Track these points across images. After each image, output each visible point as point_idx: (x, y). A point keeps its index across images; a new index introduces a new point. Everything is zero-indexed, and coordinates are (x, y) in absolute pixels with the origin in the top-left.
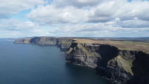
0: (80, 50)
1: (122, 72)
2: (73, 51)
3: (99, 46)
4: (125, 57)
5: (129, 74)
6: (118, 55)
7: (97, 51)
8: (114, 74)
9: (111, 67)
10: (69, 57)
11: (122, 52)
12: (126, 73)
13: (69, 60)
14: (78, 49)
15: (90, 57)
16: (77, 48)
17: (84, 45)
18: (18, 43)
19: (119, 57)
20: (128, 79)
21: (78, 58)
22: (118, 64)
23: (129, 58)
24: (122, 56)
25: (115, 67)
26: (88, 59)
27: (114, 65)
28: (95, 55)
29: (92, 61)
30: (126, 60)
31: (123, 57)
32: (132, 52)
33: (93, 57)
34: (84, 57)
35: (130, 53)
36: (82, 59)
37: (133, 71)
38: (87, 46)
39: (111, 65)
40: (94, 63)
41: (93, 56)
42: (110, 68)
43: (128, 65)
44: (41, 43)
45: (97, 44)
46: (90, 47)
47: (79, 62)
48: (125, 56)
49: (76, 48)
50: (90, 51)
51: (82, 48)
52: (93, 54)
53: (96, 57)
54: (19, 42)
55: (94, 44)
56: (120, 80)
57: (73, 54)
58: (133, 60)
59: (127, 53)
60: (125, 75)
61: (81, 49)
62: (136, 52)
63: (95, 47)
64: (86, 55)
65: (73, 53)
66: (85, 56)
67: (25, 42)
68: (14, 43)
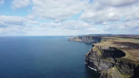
0: (94, 53)
4: (121, 71)
7: (112, 56)
10: (87, 59)
11: (119, 62)
15: (103, 62)
16: (92, 51)
17: (100, 48)
18: (71, 40)
21: (92, 61)
23: (126, 72)
24: (119, 68)
26: (101, 64)
28: (109, 60)
29: (106, 67)
30: (122, 74)
31: (119, 70)
33: (107, 62)
35: (129, 66)
36: (96, 63)
38: (102, 49)
45: (113, 48)
47: (93, 65)
48: (121, 68)
51: (97, 51)
52: (107, 59)
53: (111, 63)
54: (72, 39)
55: (110, 48)
58: (131, 75)
59: (123, 65)
64: (99, 58)
65: (90, 55)
66: (99, 60)
67: (76, 40)
68: (69, 40)
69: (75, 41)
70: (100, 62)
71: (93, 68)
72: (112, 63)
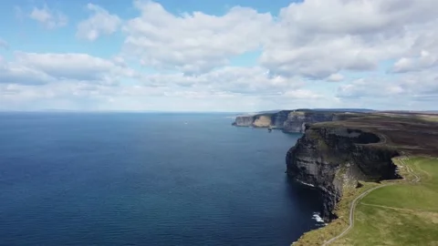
0: (310, 145)
3: (358, 136)
8: (327, 206)
9: (324, 188)
11: (360, 152)
15: (331, 165)
16: (305, 141)
17: (323, 132)
18: (242, 124)
21: (303, 164)
22: (335, 182)
24: (359, 162)
25: (329, 188)
26: (325, 171)
30: (365, 172)
34: (317, 163)
36: (313, 169)
38: (330, 135)
44: (290, 127)
47: (306, 175)
48: (364, 163)
51: (317, 139)
54: (244, 121)
57: (298, 154)
61: (313, 143)
64: (321, 157)
66: (320, 160)
67: (257, 123)
68: (234, 124)
69: (256, 127)
70: (323, 165)
71: (305, 181)
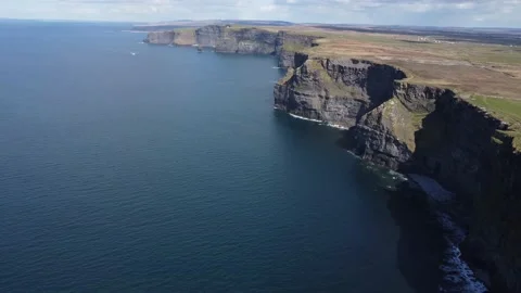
0: (312, 77)
1: (388, 140)
2: (294, 78)
3: (366, 66)
4: (409, 104)
5: (403, 148)
6: (391, 97)
7: (361, 83)
8: (371, 145)
9: (366, 127)
10: (282, 96)
11: (404, 89)
12: (397, 143)
13: (284, 103)
14: (306, 73)
15: (336, 99)
16: (304, 71)
17: (325, 62)
18: (156, 41)
19: (392, 103)
20: (402, 158)
21: (303, 98)
22: (383, 121)
23: (420, 107)
24: (403, 100)
25: (375, 128)
26: (332, 105)
27: (375, 123)
28: (352, 94)
29: (343, 111)
30: (410, 110)
31: (403, 104)
32: (428, 91)
33: (345, 99)
34: (320, 96)
35: (425, 93)
36: (316, 103)
37: (416, 141)
38: (334, 66)
39: (366, 123)
40: (350, 116)
41: (348, 95)
42: (363, 129)
43: (409, 125)
44: (224, 46)
45: (363, 62)
46: (341, 69)
47: (307, 110)
48: (409, 100)
49: (302, 70)
50: (340, 80)
51: (318, 70)
52: (347, 91)
53: (356, 100)
54: (158, 38)
55: (355, 61)
56: (382, 160)
57: (293, 87)
58: (429, 111)
59: (415, 92)
60: (394, 150)
61: (315, 75)
62: (438, 90)
63: (356, 71)
64: (326, 90)
65: (295, 84)
66: (323, 94)
67: (178, 40)
68: (147, 41)
69: (176, 45)
70: (327, 98)
71: (306, 115)
72: (359, 100)
